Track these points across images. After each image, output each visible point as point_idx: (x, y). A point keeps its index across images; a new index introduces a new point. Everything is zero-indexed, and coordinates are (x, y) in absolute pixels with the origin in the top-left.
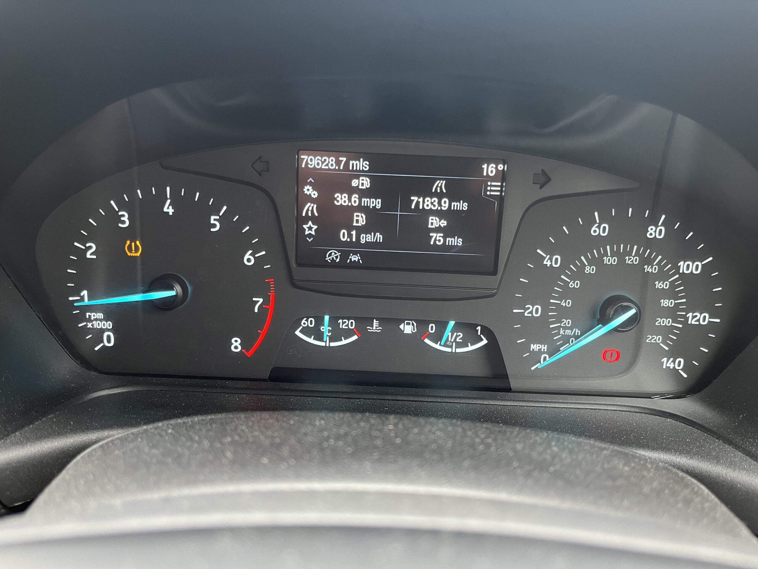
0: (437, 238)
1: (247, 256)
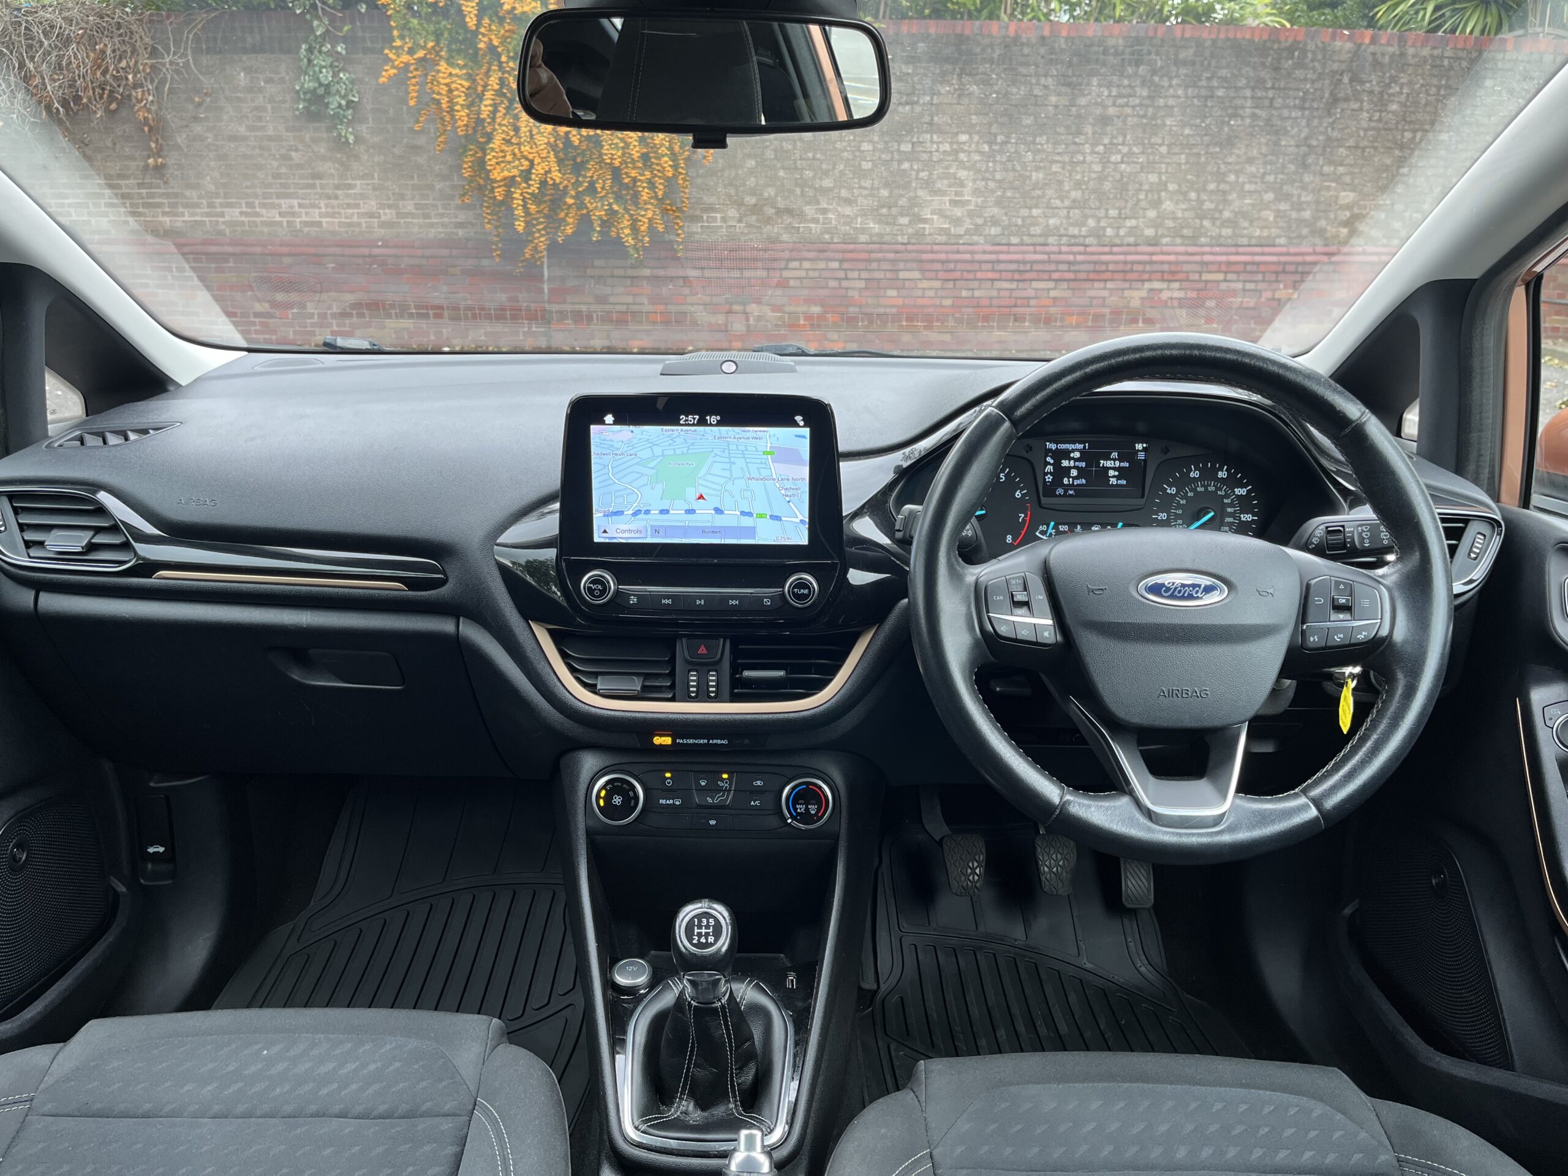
0: (1113, 481)
1: (1018, 493)
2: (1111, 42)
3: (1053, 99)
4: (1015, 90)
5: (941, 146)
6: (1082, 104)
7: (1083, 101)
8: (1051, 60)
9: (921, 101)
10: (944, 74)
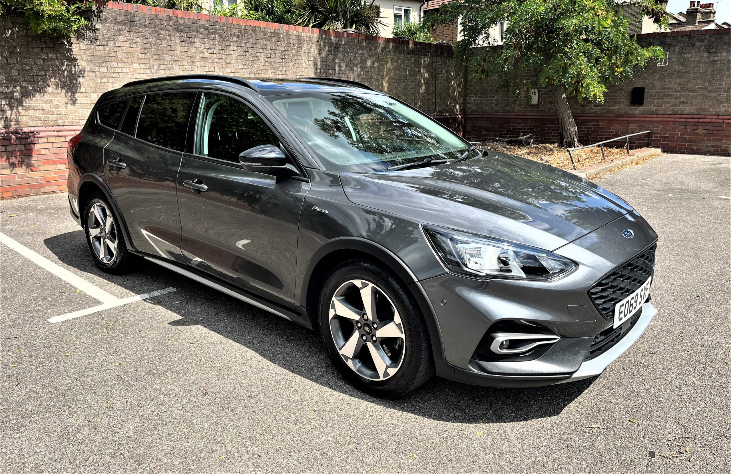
2: (202, 22)
3: (179, 48)
4: (159, 42)
5: (123, 69)
6: (193, 51)
7: (193, 50)
8: (175, 28)
9: (109, 45)
10: (120, 30)
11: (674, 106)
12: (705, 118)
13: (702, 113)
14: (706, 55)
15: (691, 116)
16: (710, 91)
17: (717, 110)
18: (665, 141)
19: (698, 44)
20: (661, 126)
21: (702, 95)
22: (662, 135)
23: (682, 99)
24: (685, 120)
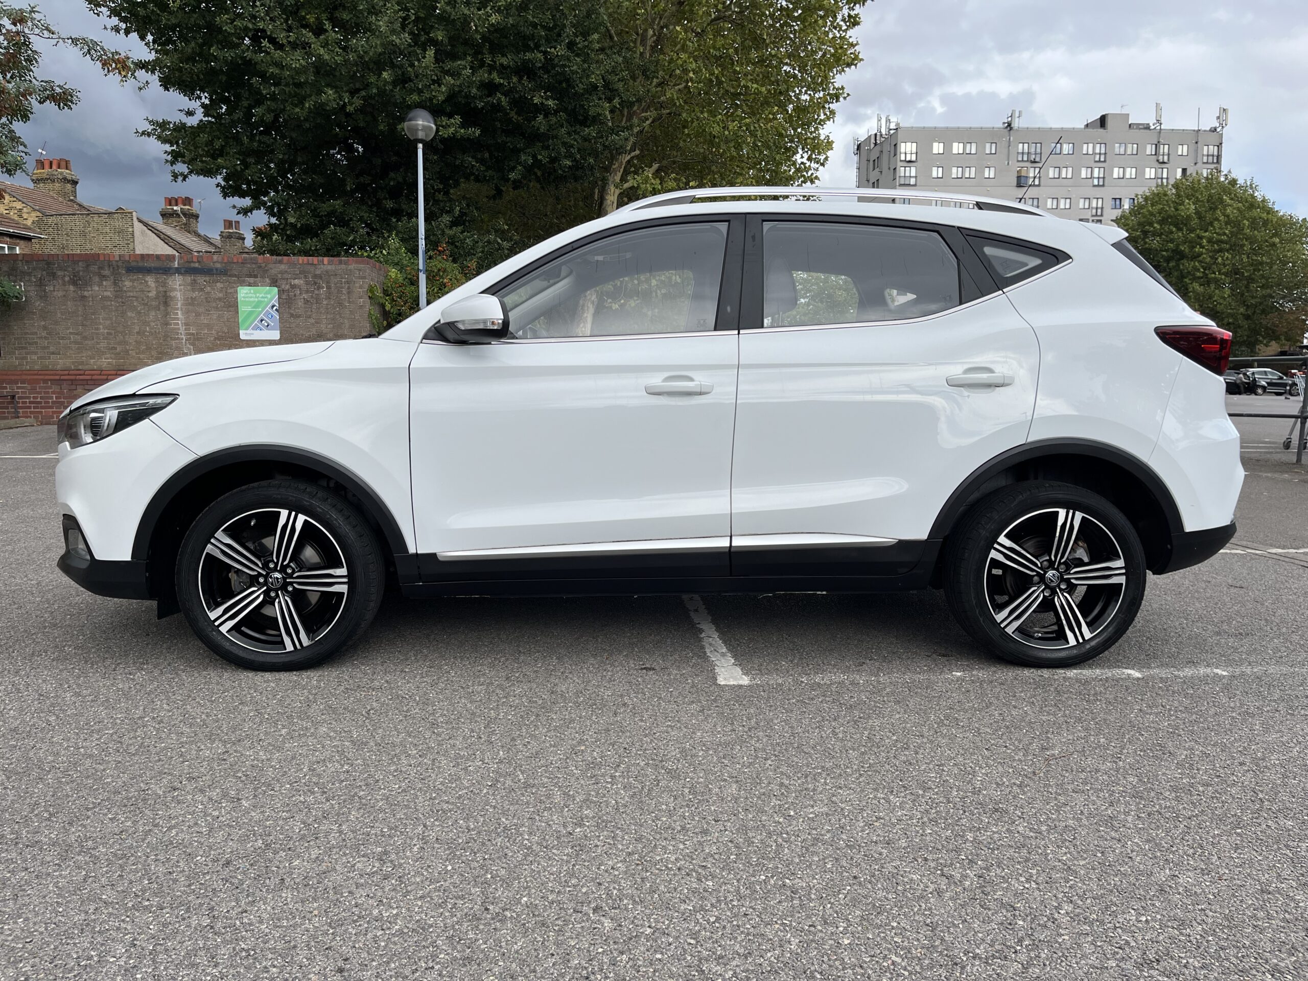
11: (41, 358)
12: (84, 375)
13: (80, 367)
14: (72, 288)
15: (66, 372)
16: (85, 338)
17: (98, 363)
18: (37, 408)
19: (60, 273)
20: (29, 387)
21: (76, 343)
22: (32, 400)
23: (52, 349)
24: (57, 377)
